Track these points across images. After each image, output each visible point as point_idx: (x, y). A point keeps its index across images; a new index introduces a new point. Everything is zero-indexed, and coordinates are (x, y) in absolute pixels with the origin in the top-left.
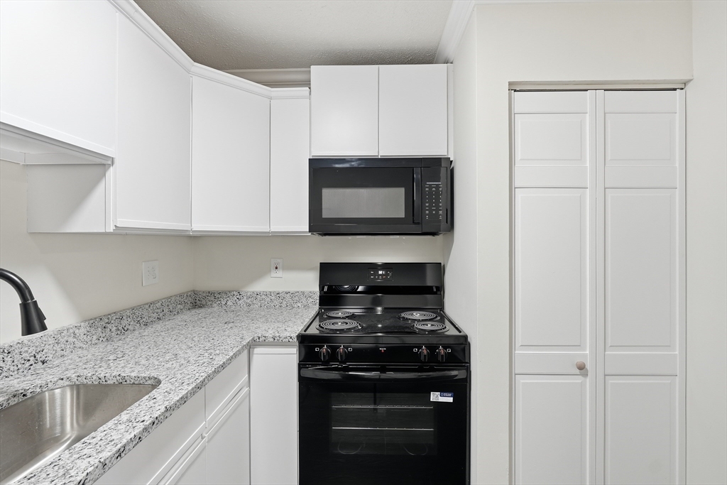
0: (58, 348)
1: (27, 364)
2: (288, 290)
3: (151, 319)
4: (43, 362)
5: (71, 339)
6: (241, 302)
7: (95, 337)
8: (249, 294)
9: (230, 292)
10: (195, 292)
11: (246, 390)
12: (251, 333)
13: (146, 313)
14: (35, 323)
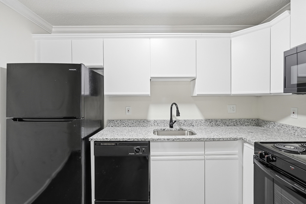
0: (196, 124)
1: (189, 125)
2: (299, 126)
3: (230, 124)
4: (193, 126)
5: (200, 122)
6: (275, 127)
7: (207, 124)
8: (278, 124)
9: (271, 122)
10: (258, 119)
11: (237, 156)
12: (243, 136)
13: (227, 122)
14: (178, 114)
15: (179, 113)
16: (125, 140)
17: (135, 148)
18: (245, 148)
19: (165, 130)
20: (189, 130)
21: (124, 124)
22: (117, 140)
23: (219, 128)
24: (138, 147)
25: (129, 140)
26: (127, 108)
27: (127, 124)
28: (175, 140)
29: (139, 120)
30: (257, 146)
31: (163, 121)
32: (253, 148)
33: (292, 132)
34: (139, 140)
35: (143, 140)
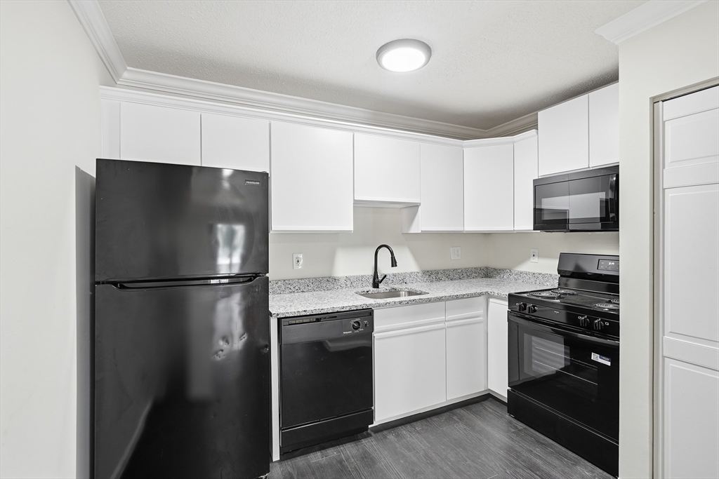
0: (410, 279)
2: (541, 272)
3: (455, 278)
4: (406, 283)
5: (415, 277)
6: (511, 277)
7: (425, 279)
8: (516, 272)
9: (505, 270)
10: (486, 268)
11: (481, 318)
12: (489, 290)
13: (451, 274)
14: (394, 263)
15: (396, 263)
16: (336, 310)
17: (352, 322)
18: (490, 304)
19: (370, 292)
20: (407, 290)
21: (292, 288)
22: (322, 312)
23: (442, 284)
24: (357, 320)
25: (342, 310)
26: (295, 256)
27: (297, 288)
28: (410, 302)
29: (319, 278)
30: (512, 298)
31: (360, 279)
32: (507, 303)
33: (533, 280)
34: (359, 308)
35: (364, 308)
